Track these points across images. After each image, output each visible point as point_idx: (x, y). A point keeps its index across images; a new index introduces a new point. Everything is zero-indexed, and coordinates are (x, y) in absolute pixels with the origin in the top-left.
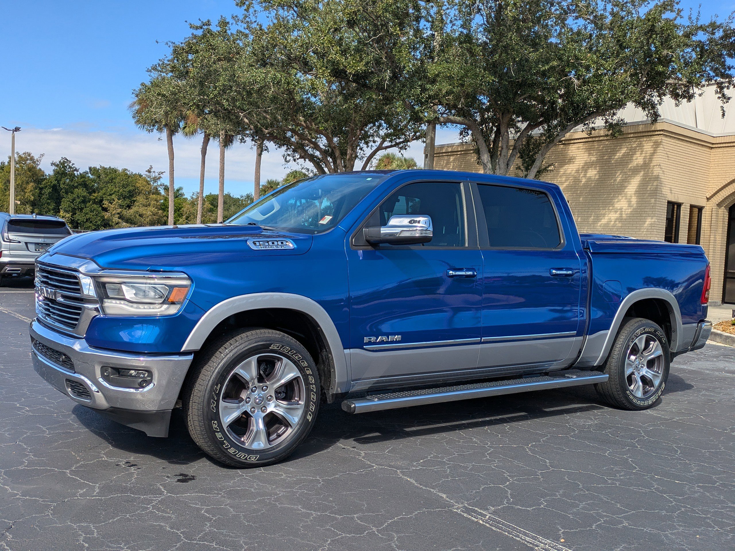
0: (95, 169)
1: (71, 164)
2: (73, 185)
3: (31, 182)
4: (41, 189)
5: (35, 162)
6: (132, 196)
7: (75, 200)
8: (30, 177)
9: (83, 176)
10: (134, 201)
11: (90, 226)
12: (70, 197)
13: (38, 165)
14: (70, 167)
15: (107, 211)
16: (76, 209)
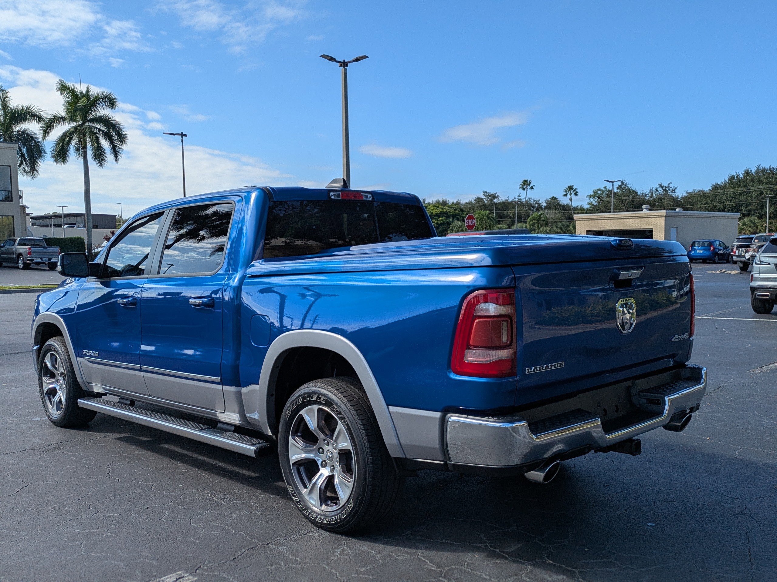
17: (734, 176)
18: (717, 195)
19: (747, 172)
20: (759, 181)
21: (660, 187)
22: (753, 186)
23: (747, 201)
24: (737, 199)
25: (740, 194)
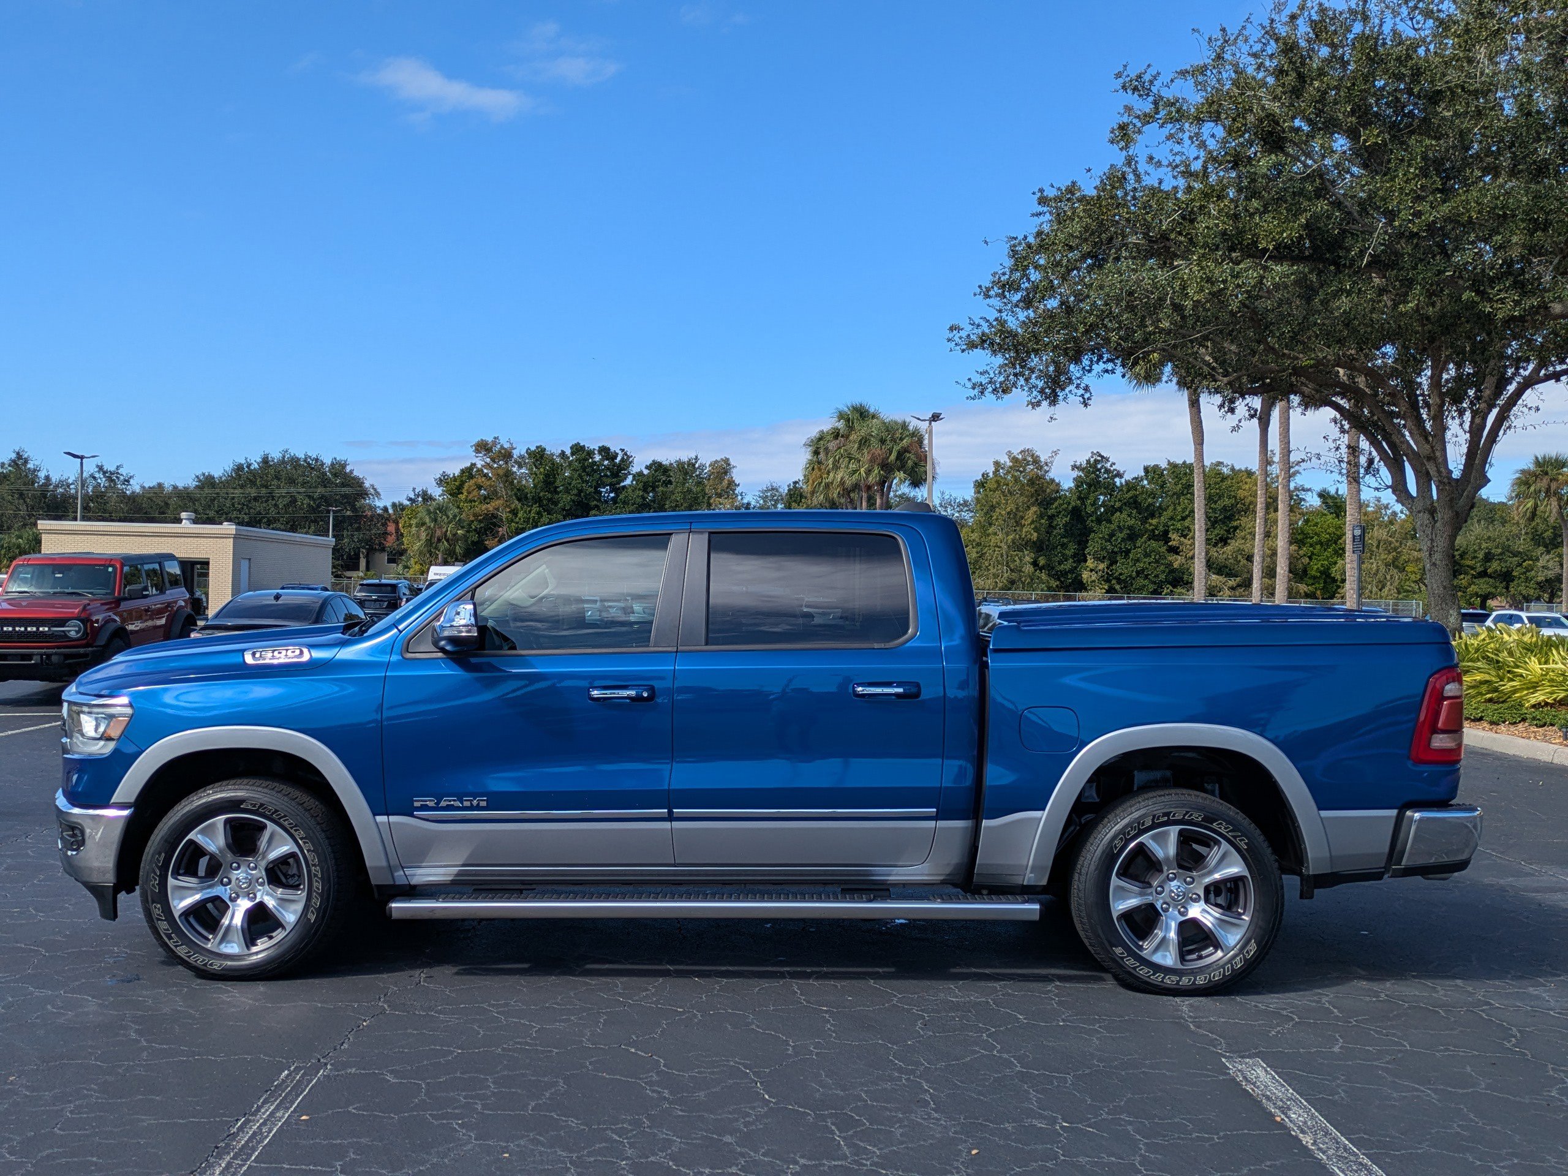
0: (1156, 468)
1: (1108, 465)
2: (1113, 506)
3: (1033, 504)
4: (1051, 518)
5: (1042, 467)
6: (1230, 518)
7: (1114, 535)
8: (1032, 496)
9: (1131, 486)
10: (1236, 528)
11: (1144, 586)
12: (1105, 529)
13: (1047, 472)
14: (1107, 471)
15: (1177, 553)
16: (1116, 553)
17: (243, 465)
18: (215, 499)
19: (265, 460)
20: (290, 479)
21: (99, 472)
22: (279, 487)
23: (268, 513)
24: (251, 508)
25: (256, 499)
